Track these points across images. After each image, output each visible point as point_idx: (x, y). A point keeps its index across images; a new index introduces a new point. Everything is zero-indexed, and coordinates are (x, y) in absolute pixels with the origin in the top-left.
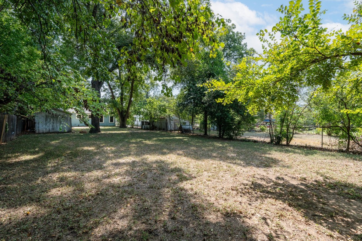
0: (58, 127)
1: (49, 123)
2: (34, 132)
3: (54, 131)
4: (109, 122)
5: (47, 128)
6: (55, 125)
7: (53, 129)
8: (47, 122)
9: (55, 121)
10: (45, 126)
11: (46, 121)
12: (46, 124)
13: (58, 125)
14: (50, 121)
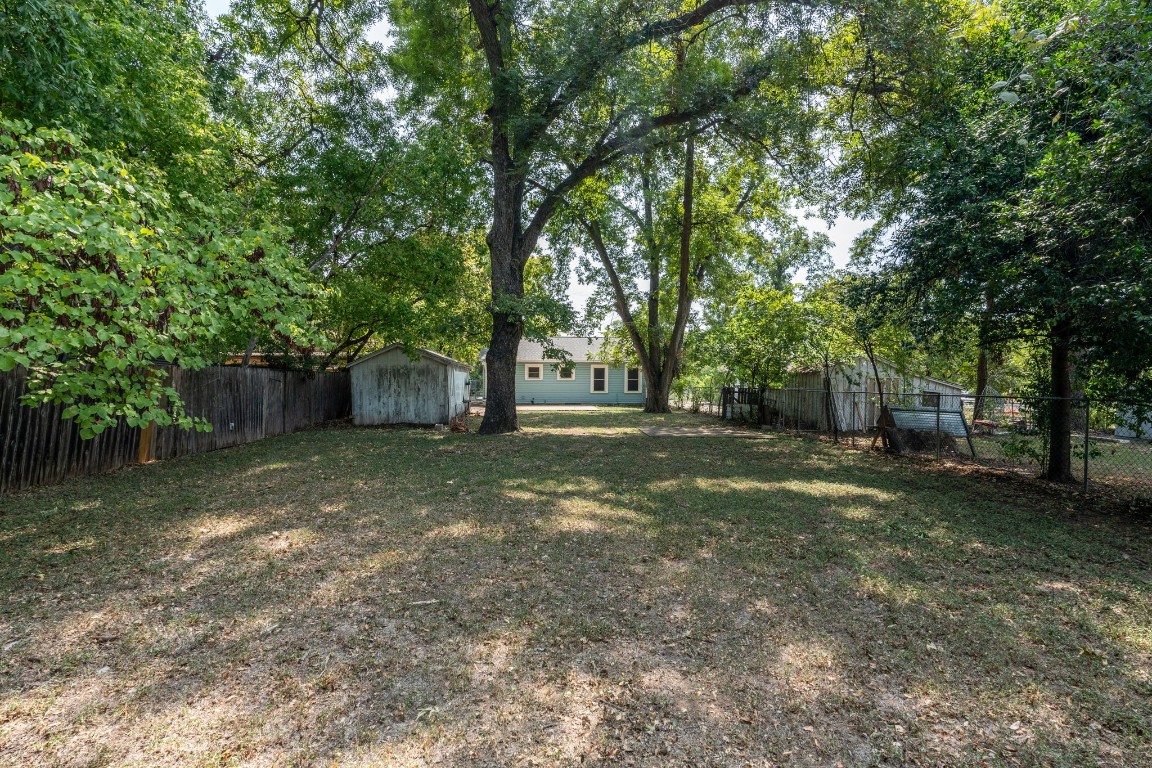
0: (412, 408)
1: (386, 395)
2: (350, 421)
3: (400, 419)
4: (626, 391)
5: (382, 410)
6: (402, 399)
7: (398, 413)
8: (381, 390)
9: (403, 388)
10: (376, 402)
11: (379, 388)
12: (380, 397)
13: (411, 399)
14: (389, 388)
